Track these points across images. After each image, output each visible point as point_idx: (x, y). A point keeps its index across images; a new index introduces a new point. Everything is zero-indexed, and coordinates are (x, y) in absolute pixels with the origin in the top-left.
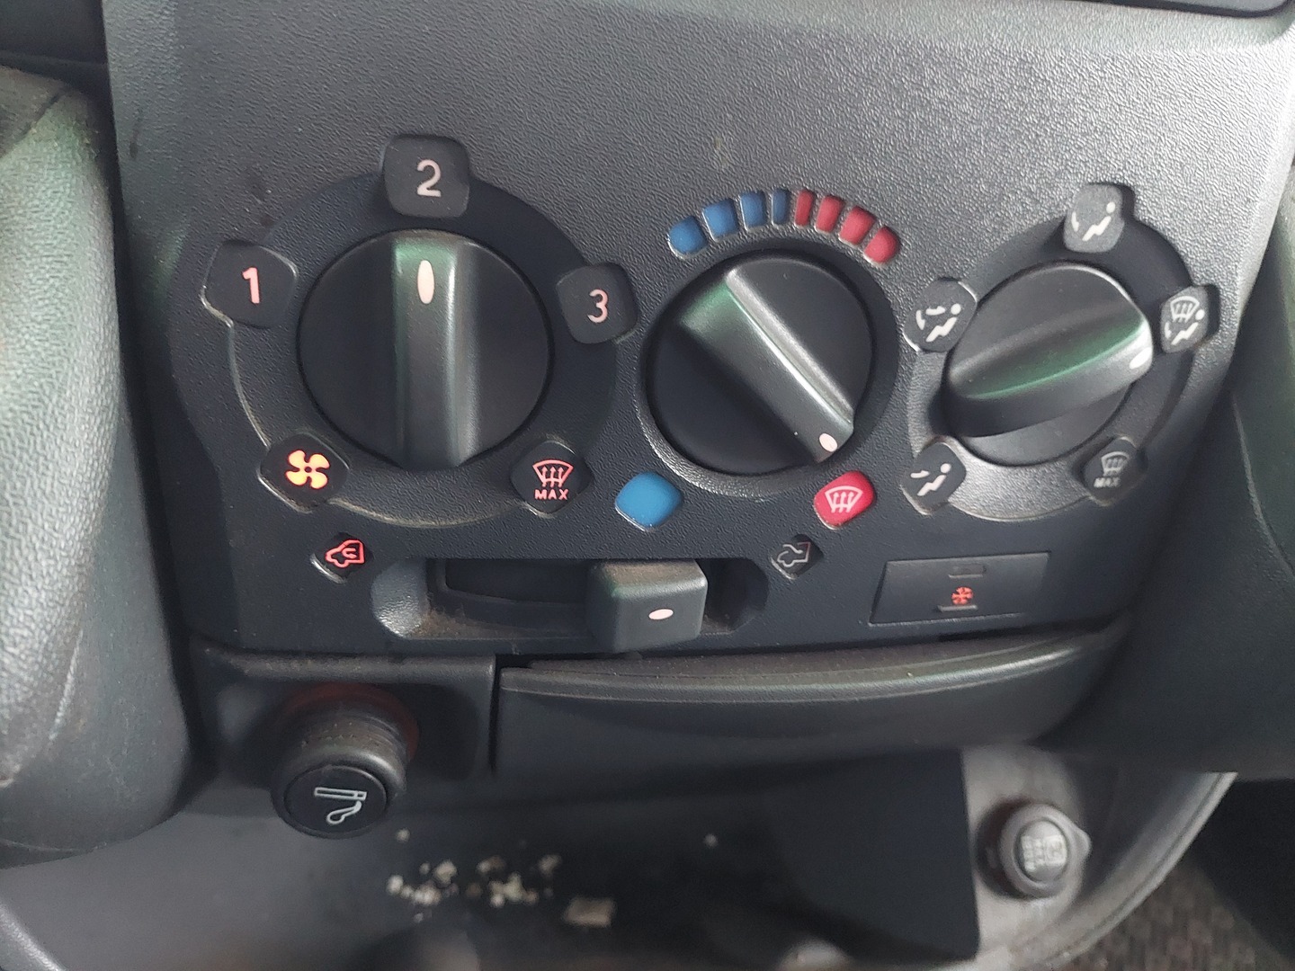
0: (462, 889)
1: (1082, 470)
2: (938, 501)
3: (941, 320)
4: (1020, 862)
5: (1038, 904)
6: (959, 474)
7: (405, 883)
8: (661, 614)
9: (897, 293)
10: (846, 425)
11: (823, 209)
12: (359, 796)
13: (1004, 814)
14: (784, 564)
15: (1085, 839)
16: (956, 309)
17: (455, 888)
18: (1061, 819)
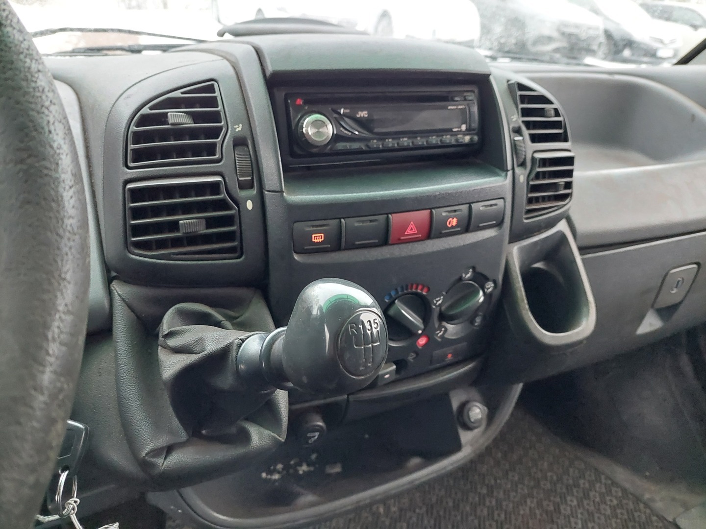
0: (288, 472)
1: (472, 322)
2: (442, 337)
3: (439, 300)
4: (470, 419)
5: (476, 431)
6: (446, 330)
7: (267, 474)
8: (387, 376)
9: (429, 298)
10: (422, 326)
11: (414, 286)
12: (317, 434)
13: (463, 406)
14: (411, 358)
15: (486, 408)
16: (442, 297)
17: (285, 472)
18: (478, 404)
